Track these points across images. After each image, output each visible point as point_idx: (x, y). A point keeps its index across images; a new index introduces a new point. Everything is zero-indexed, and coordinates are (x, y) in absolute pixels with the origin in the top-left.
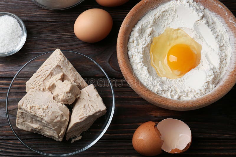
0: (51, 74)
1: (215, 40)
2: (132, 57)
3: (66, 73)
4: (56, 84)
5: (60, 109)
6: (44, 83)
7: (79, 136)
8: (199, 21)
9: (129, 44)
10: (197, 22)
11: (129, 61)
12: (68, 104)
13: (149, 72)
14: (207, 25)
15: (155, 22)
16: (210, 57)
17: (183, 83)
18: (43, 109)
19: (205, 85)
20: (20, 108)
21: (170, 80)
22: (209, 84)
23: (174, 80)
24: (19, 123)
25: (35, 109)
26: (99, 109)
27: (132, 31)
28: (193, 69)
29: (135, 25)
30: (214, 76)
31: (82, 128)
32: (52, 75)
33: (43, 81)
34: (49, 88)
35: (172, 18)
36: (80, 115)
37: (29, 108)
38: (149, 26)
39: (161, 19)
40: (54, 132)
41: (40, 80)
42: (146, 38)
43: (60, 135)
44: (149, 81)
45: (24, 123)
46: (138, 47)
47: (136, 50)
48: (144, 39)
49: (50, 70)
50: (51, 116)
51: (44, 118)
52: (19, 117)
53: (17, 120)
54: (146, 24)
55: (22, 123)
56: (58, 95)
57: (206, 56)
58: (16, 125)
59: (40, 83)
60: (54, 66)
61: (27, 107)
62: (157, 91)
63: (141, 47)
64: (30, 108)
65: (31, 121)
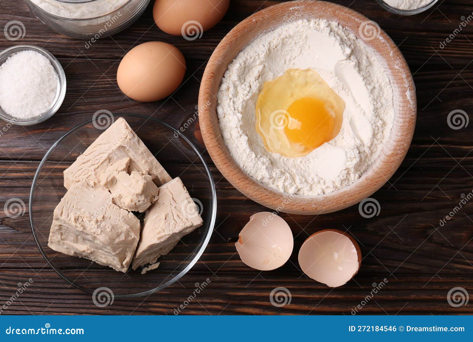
0: (109, 159)
1: (368, 97)
2: (224, 116)
3: (135, 159)
4: (117, 177)
5: (124, 219)
6: (96, 174)
7: (155, 263)
8: (344, 61)
9: (220, 93)
10: (341, 62)
11: (219, 123)
12: (138, 211)
13: (251, 143)
14: (357, 69)
15: (268, 55)
16: (357, 124)
17: (308, 166)
18: (97, 222)
19: (342, 173)
20: (57, 219)
21: (285, 159)
22: (349, 173)
23: (292, 159)
24: (53, 241)
25: (83, 221)
26: (190, 223)
27: (227, 69)
28: (326, 143)
29: (234, 60)
30: (358, 159)
31: (160, 250)
32: (111, 161)
33: (95, 170)
34: (106, 185)
35: (300, 50)
36: (158, 231)
37: (73, 219)
38: (258, 62)
39: (280, 49)
40: (114, 259)
41: (89, 168)
42: (251, 84)
43: (124, 263)
44: (249, 161)
45: (62, 242)
46: (235, 99)
47: (232, 103)
48: (248, 85)
49: (107, 153)
50: (110, 233)
51: (98, 237)
52: (55, 231)
53: (51, 236)
54: (253, 58)
55: (59, 242)
56: (120, 197)
57: (351, 123)
58: (49, 245)
59: (89, 174)
60: (114, 148)
61: (69, 218)
62: (261, 179)
63: (241, 100)
64: (75, 219)
65: (75, 239)
